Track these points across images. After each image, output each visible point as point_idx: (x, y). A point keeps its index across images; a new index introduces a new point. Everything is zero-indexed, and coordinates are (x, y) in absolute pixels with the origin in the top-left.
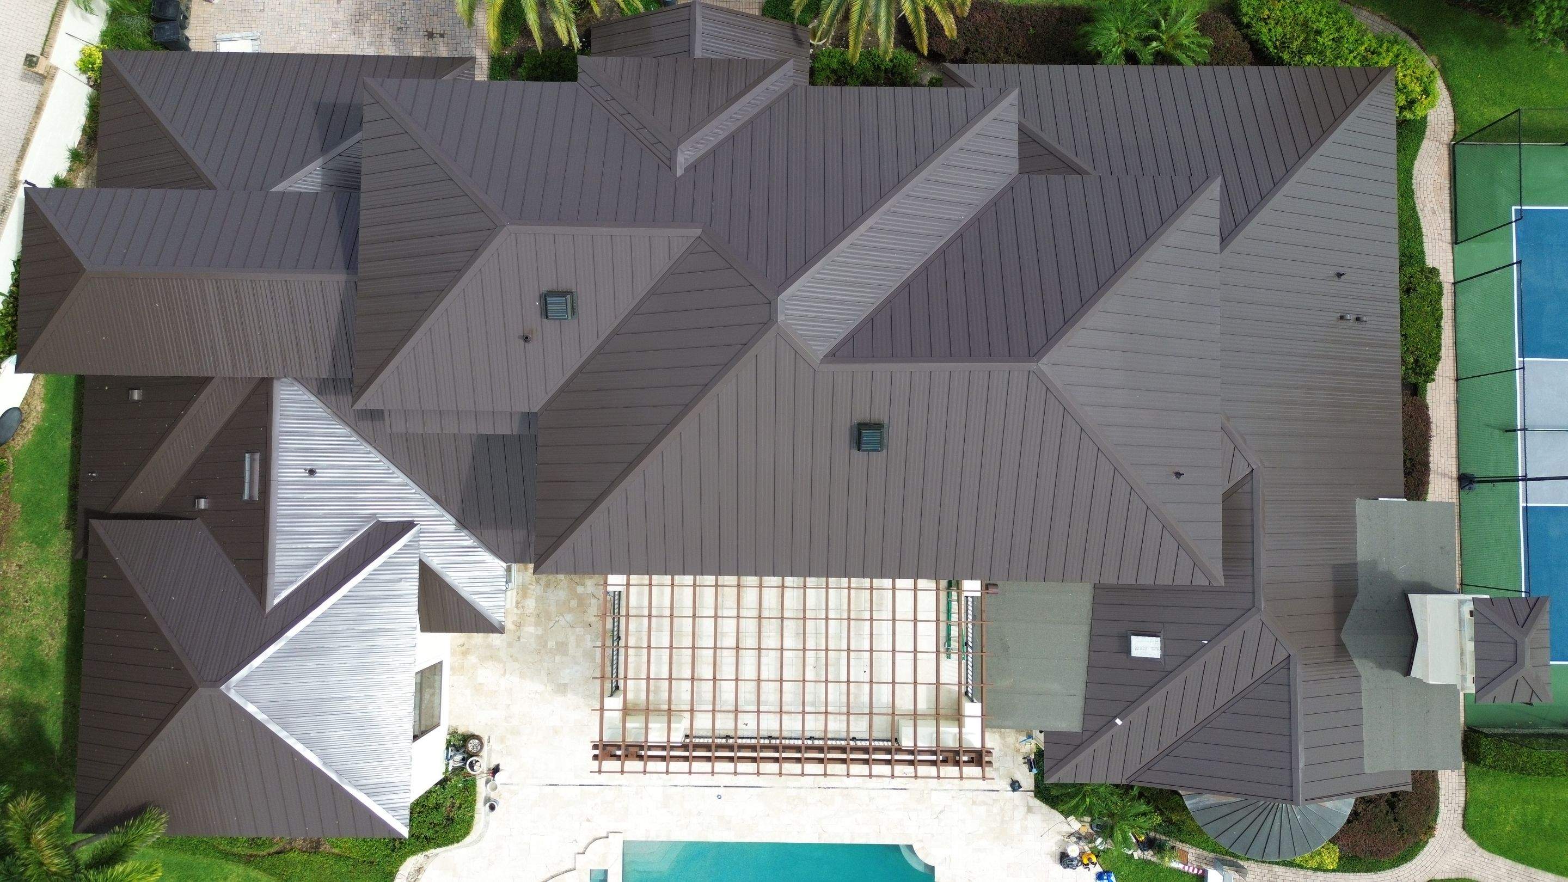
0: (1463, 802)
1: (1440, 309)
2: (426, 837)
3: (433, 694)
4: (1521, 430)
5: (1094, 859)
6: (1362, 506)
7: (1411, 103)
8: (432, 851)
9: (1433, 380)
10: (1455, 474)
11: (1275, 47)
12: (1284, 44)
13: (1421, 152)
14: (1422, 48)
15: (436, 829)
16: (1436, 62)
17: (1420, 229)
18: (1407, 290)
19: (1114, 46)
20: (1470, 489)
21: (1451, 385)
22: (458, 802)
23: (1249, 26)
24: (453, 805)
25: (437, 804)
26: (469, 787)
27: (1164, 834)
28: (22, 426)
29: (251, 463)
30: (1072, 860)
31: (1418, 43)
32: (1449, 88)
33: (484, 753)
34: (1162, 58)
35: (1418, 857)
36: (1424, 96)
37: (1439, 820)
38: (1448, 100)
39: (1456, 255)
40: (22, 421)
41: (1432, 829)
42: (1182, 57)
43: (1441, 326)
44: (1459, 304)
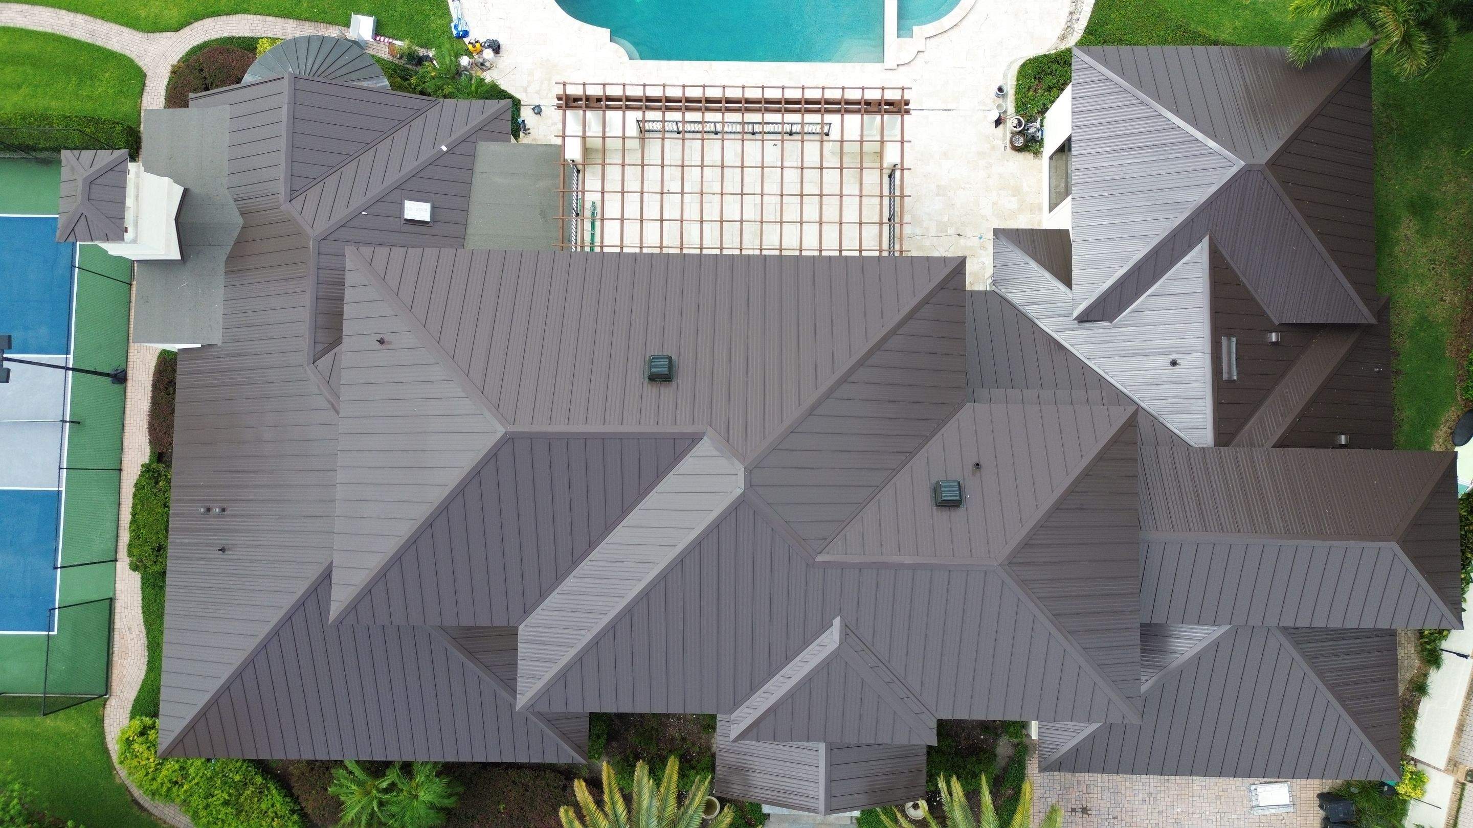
0: (144, 96)
1: (131, 531)
2: (1059, 63)
3: (1057, 187)
4: (66, 422)
5: (470, 47)
6: (216, 339)
7: (143, 733)
8: (1053, 52)
9: (142, 466)
10: (129, 383)
11: (268, 789)
12: (260, 792)
13: (137, 687)
14: (129, 791)
15: (1049, 71)
16: (117, 776)
17: (143, 613)
18: (160, 549)
19: (423, 782)
20: (117, 370)
21: (125, 466)
22: (1031, 93)
23: (293, 812)
24: (1035, 91)
25: (1050, 92)
26: (1021, 106)
27: (408, 69)
28: (1451, 429)
29: (1232, 371)
30: (489, 46)
31: (132, 796)
32: (106, 751)
33: (1009, 136)
34: (377, 769)
35: (187, 50)
36: (131, 739)
37: (166, 81)
38: (109, 738)
39: (112, 587)
40: (1451, 433)
41: (173, 72)
42: (357, 772)
43: (132, 515)
44: (113, 540)
